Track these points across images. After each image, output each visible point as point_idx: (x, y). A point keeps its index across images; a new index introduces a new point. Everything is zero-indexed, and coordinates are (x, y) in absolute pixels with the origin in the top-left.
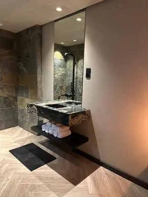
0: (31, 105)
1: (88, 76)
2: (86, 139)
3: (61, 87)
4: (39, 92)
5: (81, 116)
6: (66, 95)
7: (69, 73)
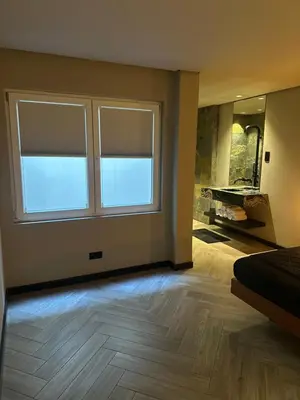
0: (206, 190)
1: (267, 159)
2: (262, 224)
3: (238, 171)
4: (213, 177)
5: (256, 200)
6: (243, 180)
7: (250, 151)
